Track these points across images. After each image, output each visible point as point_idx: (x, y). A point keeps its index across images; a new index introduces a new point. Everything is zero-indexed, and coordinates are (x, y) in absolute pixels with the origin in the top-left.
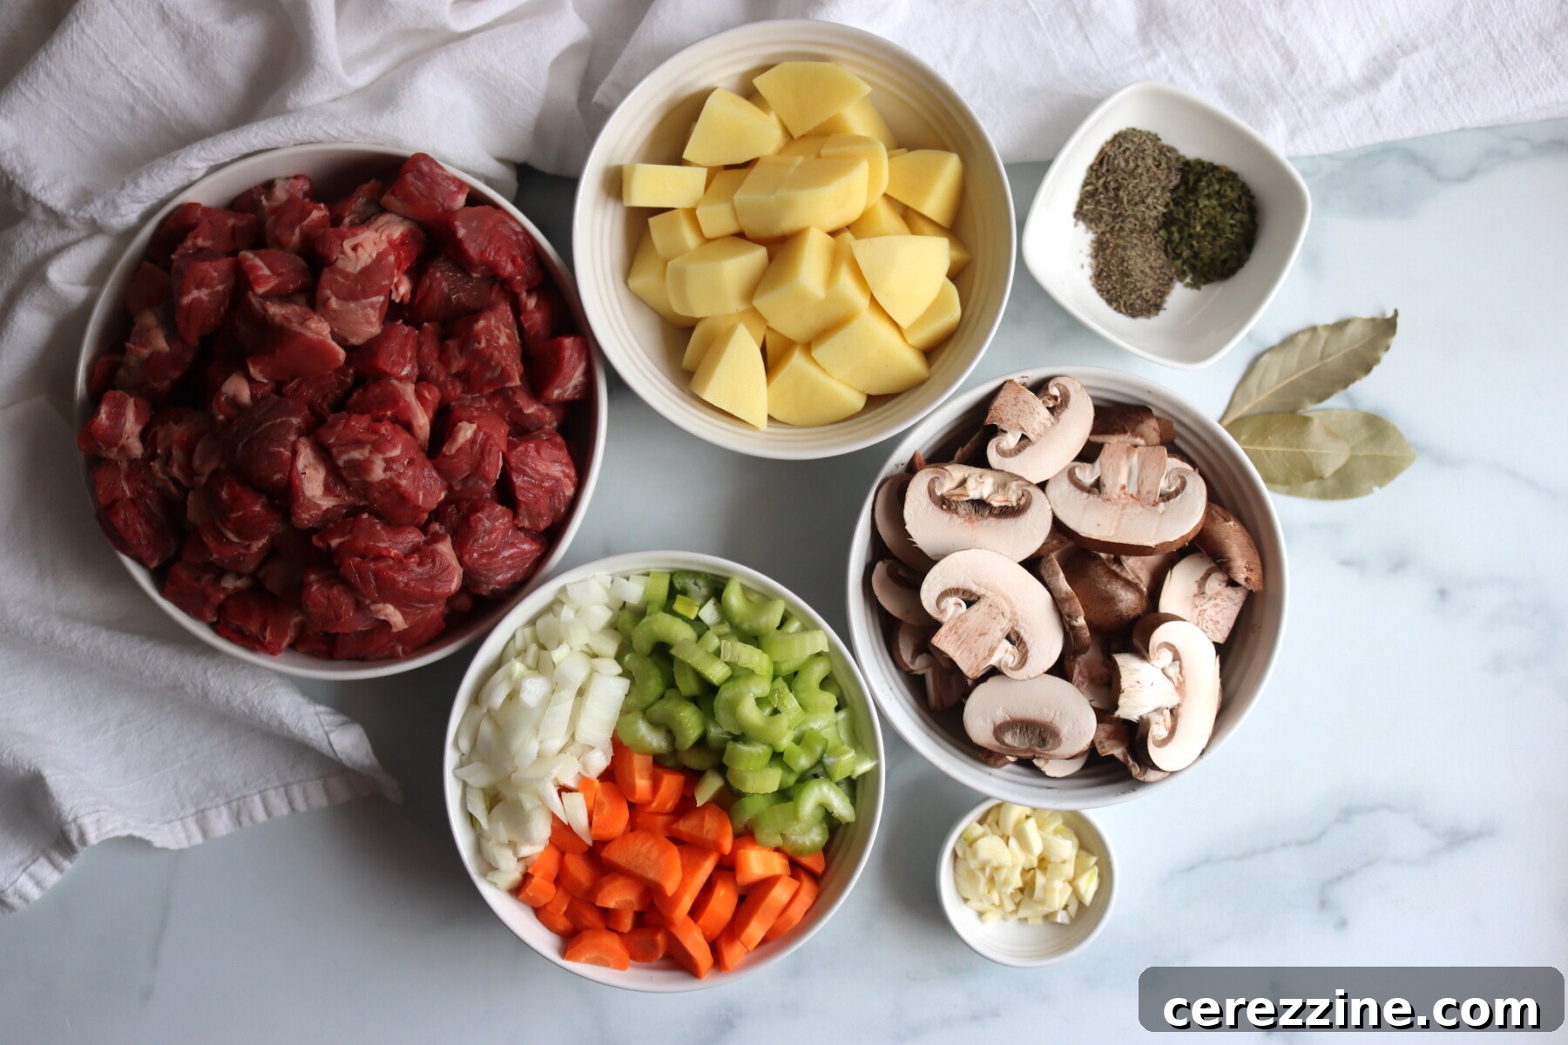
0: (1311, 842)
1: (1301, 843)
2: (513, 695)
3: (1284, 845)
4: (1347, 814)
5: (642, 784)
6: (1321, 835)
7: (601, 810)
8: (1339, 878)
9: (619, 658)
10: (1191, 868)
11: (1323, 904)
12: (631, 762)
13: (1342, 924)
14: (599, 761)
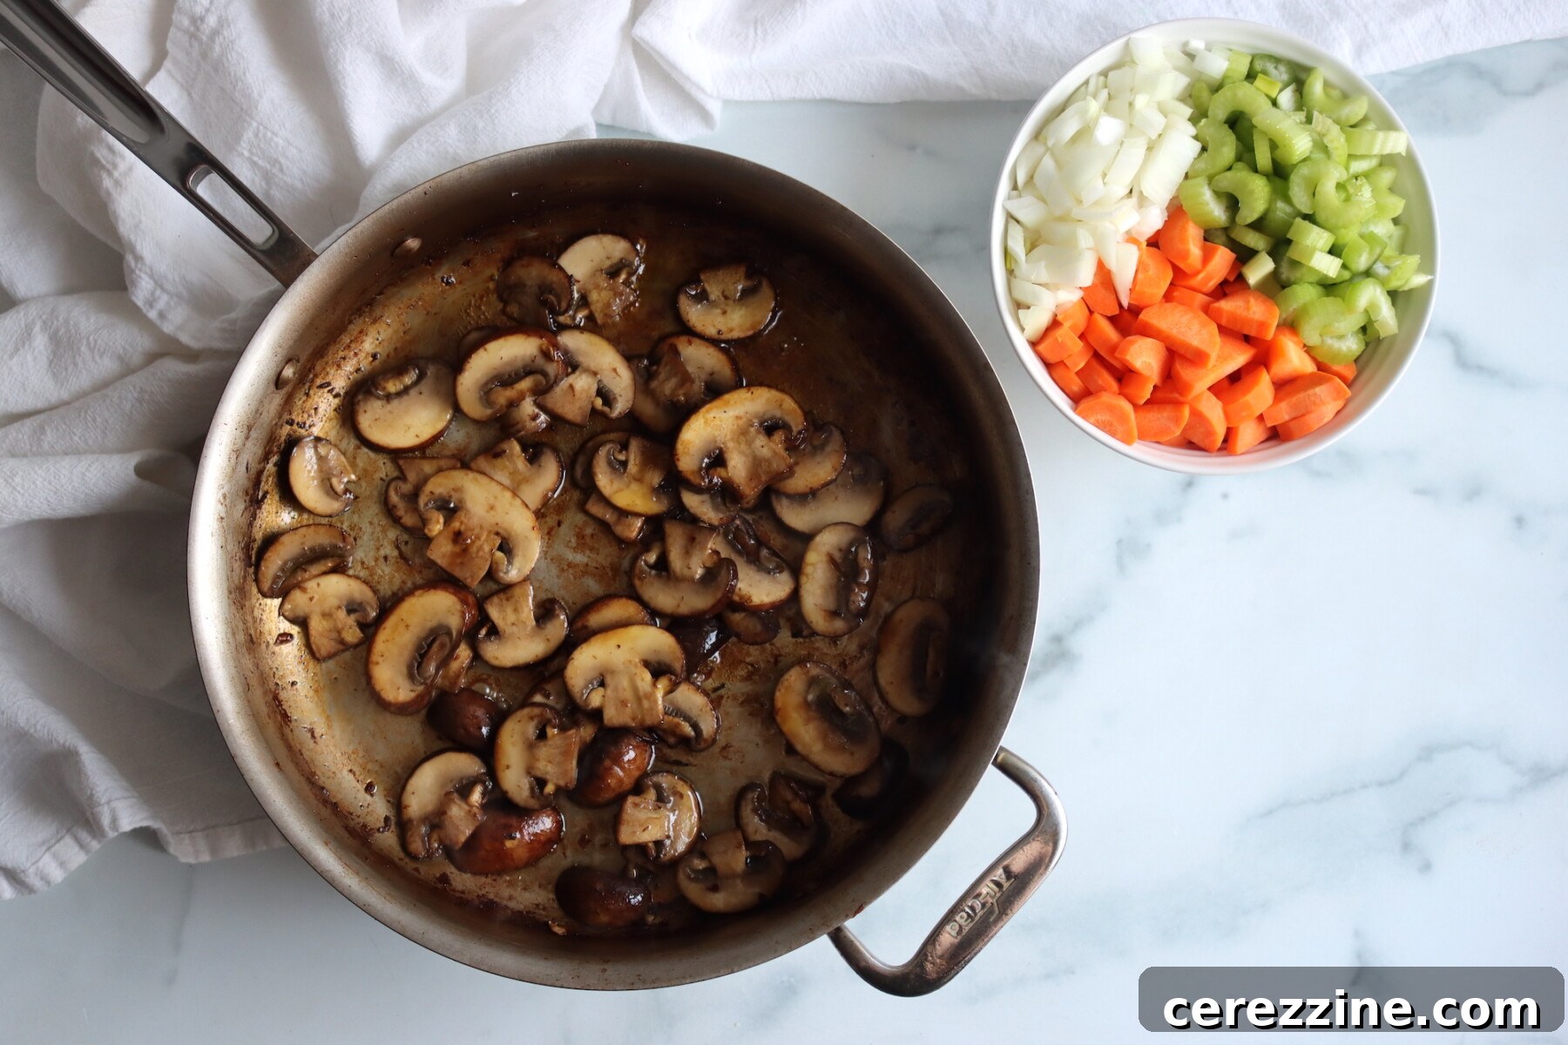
0: (1392, 782)
1: (1381, 784)
2: (1085, 133)
3: (1364, 786)
4: (1428, 753)
5: (1195, 250)
6: (1402, 775)
7: (1146, 270)
8: (1422, 819)
9: (1194, 120)
10: (1270, 812)
11: (1406, 847)
12: (1184, 229)
13: (1426, 867)
14: (1154, 220)
